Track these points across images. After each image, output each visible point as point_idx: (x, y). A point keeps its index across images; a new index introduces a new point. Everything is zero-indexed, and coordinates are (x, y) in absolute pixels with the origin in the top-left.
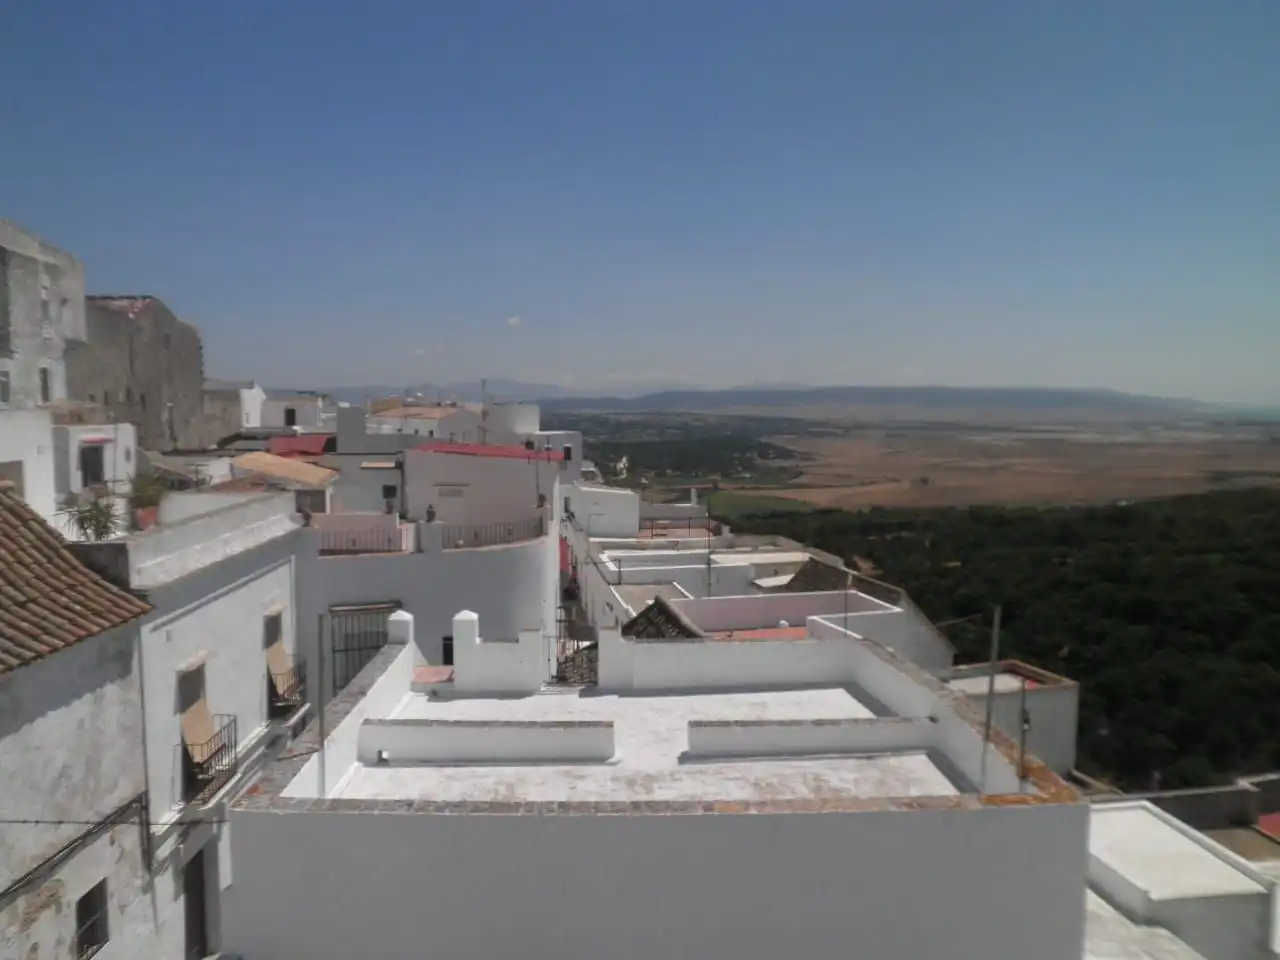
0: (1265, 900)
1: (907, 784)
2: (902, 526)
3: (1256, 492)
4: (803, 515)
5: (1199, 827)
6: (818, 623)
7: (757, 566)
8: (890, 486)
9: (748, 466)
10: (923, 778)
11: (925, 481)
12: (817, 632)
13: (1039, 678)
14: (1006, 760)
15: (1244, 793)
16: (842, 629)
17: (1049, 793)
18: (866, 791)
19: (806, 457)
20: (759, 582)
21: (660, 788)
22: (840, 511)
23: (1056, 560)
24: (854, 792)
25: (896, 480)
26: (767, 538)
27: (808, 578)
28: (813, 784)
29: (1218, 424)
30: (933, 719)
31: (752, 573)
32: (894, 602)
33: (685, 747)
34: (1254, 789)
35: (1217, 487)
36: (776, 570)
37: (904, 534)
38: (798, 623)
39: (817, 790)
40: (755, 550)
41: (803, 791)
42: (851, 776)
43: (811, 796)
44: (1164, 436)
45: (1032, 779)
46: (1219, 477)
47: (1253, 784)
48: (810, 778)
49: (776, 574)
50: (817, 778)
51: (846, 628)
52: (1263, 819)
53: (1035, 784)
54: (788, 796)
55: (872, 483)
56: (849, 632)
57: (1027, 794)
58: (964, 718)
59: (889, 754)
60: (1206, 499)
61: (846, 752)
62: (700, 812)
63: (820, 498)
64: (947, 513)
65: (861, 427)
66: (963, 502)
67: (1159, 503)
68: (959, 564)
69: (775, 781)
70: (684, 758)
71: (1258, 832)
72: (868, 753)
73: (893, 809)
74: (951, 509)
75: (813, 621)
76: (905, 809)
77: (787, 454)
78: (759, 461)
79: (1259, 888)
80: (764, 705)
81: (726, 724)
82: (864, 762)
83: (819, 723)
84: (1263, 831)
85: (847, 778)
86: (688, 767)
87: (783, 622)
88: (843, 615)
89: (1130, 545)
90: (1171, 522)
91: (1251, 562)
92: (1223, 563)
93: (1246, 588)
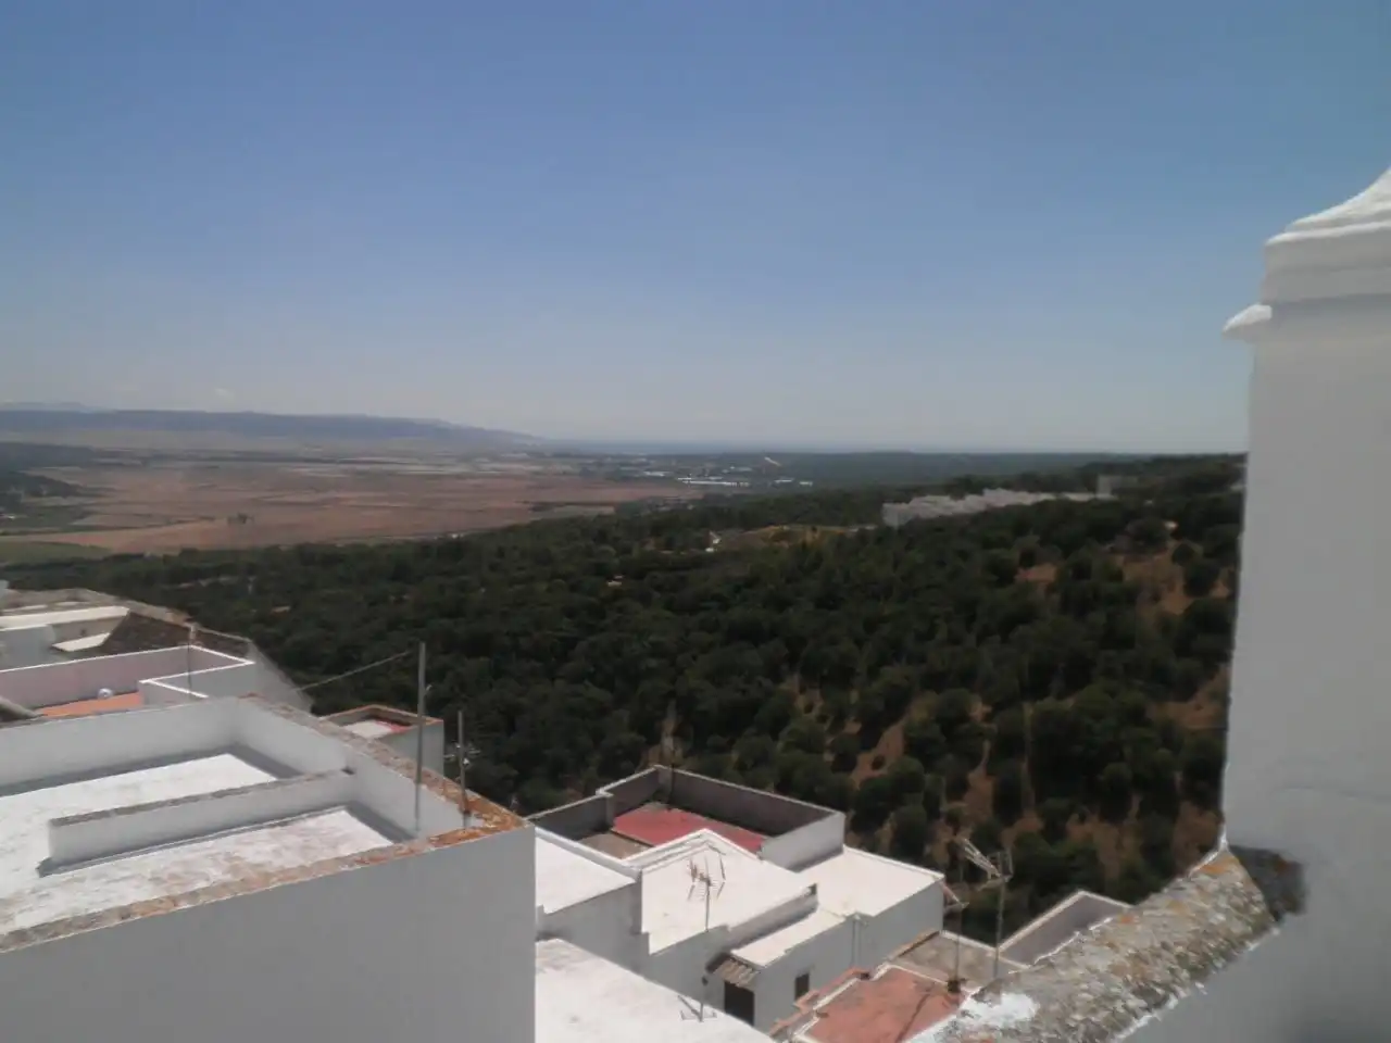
0: (635, 890)
1: (335, 845)
2: (218, 571)
3: (573, 521)
4: (91, 562)
5: (576, 838)
6: (153, 686)
7: (57, 626)
8: (206, 525)
9: (14, 506)
10: (350, 836)
11: (243, 518)
12: (152, 698)
13: (404, 720)
14: (443, 799)
15: (603, 799)
16: (188, 692)
17: (496, 823)
18: (291, 860)
19: (93, 493)
20: (60, 646)
21: (21, 912)
22: (140, 556)
23: (392, 598)
24: (278, 863)
25: (211, 519)
26: (62, 593)
27: (127, 637)
28: (227, 864)
29: (537, 455)
30: (348, 771)
31: (52, 637)
32: (242, 654)
33: (43, 852)
34: (610, 795)
35: (538, 517)
36: (83, 629)
37: (223, 579)
38: (127, 689)
39: (234, 870)
40: (51, 607)
41: (217, 874)
42: (269, 848)
43: (228, 877)
44: (489, 467)
45: (474, 813)
46: (541, 507)
47: (609, 791)
48: (221, 857)
49: (84, 634)
50: (229, 857)
51: (191, 688)
52: (618, 820)
53: (478, 817)
54: (202, 884)
55: (180, 522)
56: (194, 693)
57: (474, 828)
58: (387, 764)
59: (304, 815)
60: (532, 529)
61: (257, 822)
62: (117, 922)
63: (116, 542)
64: (272, 553)
65: (160, 457)
66: (286, 541)
67: (492, 534)
68: (287, 608)
69: (177, 870)
70: (46, 868)
71: (616, 834)
72: (283, 818)
73: (346, 868)
74: (276, 547)
75: (147, 684)
76: (358, 867)
77: (68, 491)
78: (25, 500)
79: (630, 881)
80: (136, 787)
81: (103, 814)
82: (278, 829)
83: (220, 795)
84: (619, 832)
85: (263, 850)
86: (54, 878)
87: (105, 690)
88: (187, 674)
89: (464, 578)
90: (501, 553)
91: (574, 588)
92: (549, 590)
93: (570, 613)
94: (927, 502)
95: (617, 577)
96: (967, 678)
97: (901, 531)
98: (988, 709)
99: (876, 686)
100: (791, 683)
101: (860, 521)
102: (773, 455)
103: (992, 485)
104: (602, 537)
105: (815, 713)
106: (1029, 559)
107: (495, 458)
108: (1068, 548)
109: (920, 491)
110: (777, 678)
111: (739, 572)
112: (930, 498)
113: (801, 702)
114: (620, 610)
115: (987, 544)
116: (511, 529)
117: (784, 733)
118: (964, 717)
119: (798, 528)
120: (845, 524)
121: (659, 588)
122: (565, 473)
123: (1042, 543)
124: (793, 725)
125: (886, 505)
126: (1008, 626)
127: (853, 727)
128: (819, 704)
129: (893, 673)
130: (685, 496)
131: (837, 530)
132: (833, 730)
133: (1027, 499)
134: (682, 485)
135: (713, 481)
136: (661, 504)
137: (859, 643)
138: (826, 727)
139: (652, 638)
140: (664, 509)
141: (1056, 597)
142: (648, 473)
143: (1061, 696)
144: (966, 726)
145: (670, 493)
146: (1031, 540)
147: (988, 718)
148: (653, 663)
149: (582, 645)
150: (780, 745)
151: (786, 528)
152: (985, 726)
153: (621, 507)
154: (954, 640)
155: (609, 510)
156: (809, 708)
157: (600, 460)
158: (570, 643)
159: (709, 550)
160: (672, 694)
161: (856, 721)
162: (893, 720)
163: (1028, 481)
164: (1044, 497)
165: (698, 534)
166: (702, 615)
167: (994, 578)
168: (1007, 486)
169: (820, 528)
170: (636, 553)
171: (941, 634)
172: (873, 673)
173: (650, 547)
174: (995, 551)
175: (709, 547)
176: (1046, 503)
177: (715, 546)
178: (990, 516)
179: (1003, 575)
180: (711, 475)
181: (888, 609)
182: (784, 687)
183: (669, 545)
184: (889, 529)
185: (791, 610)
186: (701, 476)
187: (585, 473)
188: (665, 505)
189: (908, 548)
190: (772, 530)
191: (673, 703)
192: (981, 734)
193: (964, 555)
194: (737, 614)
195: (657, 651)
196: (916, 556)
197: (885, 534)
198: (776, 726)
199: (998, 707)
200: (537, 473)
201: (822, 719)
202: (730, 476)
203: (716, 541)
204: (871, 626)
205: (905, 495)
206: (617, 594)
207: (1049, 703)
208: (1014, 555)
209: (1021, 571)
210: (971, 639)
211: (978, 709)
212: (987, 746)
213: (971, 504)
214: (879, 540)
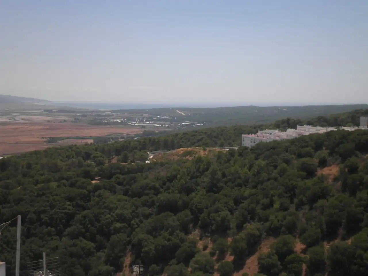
29: (49, 111)
35: (51, 146)
44: (20, 118)
46: (52, 140)
67: (24, 156)
89: (8, 181)
90: (29, 166)
91: (72, 185)
92: (58, 186)
93: (70, 199)
94: (266, 133)
95: (97, 178)
96: (291, 229)
97: (252, 150)
98: (303, 246)
99: (242, 234)
100: (196, 234)
101: (230, 144)
102: (181, 109)
103: (301, 123)
104: (87, 156)
105: (208, 251)
106: (323, 163)
107: (24, 114)
108: (344, 157)
109: (261, 127)
110: (187, 231)
111: (164, 174)
112: (267, 131)
113: (200, 245)
114: (99, 196)
115: (300, 156)
116: (36, 153)
117: (191, 263)
118: (291, 251)
119: (197, 149)
120: (222, 146)
121: (120, 184)
122: (65, 121)
123: (330, 154)
124: (197, 257)
125: (243, 135)
126: (313, 200)
127: (229, 258)
128: (210, 246)
129: (251, 227)
130: (132, 132)
131: (217, 149)
132: (218, 260)
133: (322, 130)
134: (131, 126)
135: (148, 124)
136: (119, 137)
137: (232, 212)
138: (215, 258)
139: (118, 211)
140: (121, 140)
141: (339, 184)
142: (112, 120)
143: (344, 239)
144: (293, 256)
145: (124, 131)
146: (324, 153)
147: (304, 251)
148: (118, 225)
149: (78, 217)
150: (190, 269)
151: (189, 149)
152: (302, 256)
153: (97, 139)
154: (284, 208)
155: (90, 141)
156: (205, 248)
157: (84, 114)
158: (70, 217)
159: (147, 162)
160: (129, 242)
161: (231, 255)
162: (251, 253)
163: (321, 121)
164: (330, 129)
165: (141, 153)
166: (144, 198)
167: (304, 174)
168: (310, 123)
169: (208, 149)
170: (106, 165)
171: (277, 206)
172: (240, 227)
173: (114, 161)
174: (304, 159)
175: (147, 160)
176: (332, 131)
177: (150, 160)
178: (301, 140)
179: (310, 173)
180: (146, 121)
181: (247, 192)
182: (191, 236)
183: (125, 159)
184: (246, 148)
185: (193, 194)
186: (142, 121)
187: (77, 120)
188: (122, 138)
189: (256, 159)
190: (181, 151)
191: (129, 247)
192: (300, 261)
193: (287, 162)
194: (164, 197)
195: (121, 218)
196: (262, 162)
197: (243, 152)
198: (187, 259)
199: (310, 245)
200: (49, 121)
201: (212, 254)
202: (158, 120)
203: (151, 157)
204: (237, 202)
205: (254, 130)
206: (97, 188)
207: (337, 242)
208: (315, 161)
209: (318, 169)
210: (292, 208)
211: (299, 246)
212: (304, 267)
213: (291, 133)
214: (241, 155)
